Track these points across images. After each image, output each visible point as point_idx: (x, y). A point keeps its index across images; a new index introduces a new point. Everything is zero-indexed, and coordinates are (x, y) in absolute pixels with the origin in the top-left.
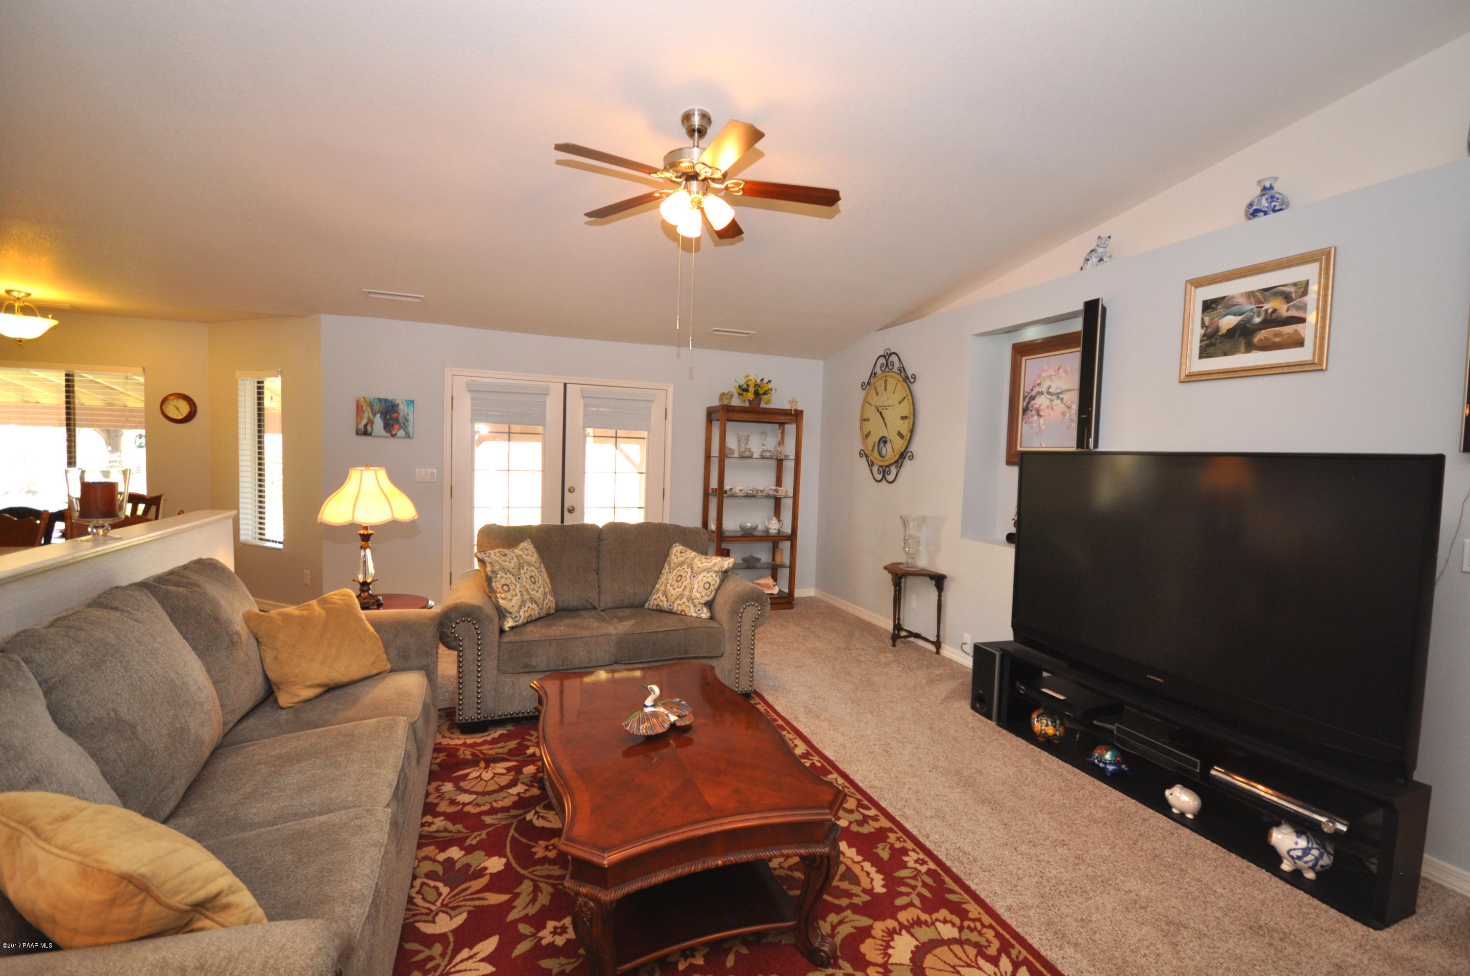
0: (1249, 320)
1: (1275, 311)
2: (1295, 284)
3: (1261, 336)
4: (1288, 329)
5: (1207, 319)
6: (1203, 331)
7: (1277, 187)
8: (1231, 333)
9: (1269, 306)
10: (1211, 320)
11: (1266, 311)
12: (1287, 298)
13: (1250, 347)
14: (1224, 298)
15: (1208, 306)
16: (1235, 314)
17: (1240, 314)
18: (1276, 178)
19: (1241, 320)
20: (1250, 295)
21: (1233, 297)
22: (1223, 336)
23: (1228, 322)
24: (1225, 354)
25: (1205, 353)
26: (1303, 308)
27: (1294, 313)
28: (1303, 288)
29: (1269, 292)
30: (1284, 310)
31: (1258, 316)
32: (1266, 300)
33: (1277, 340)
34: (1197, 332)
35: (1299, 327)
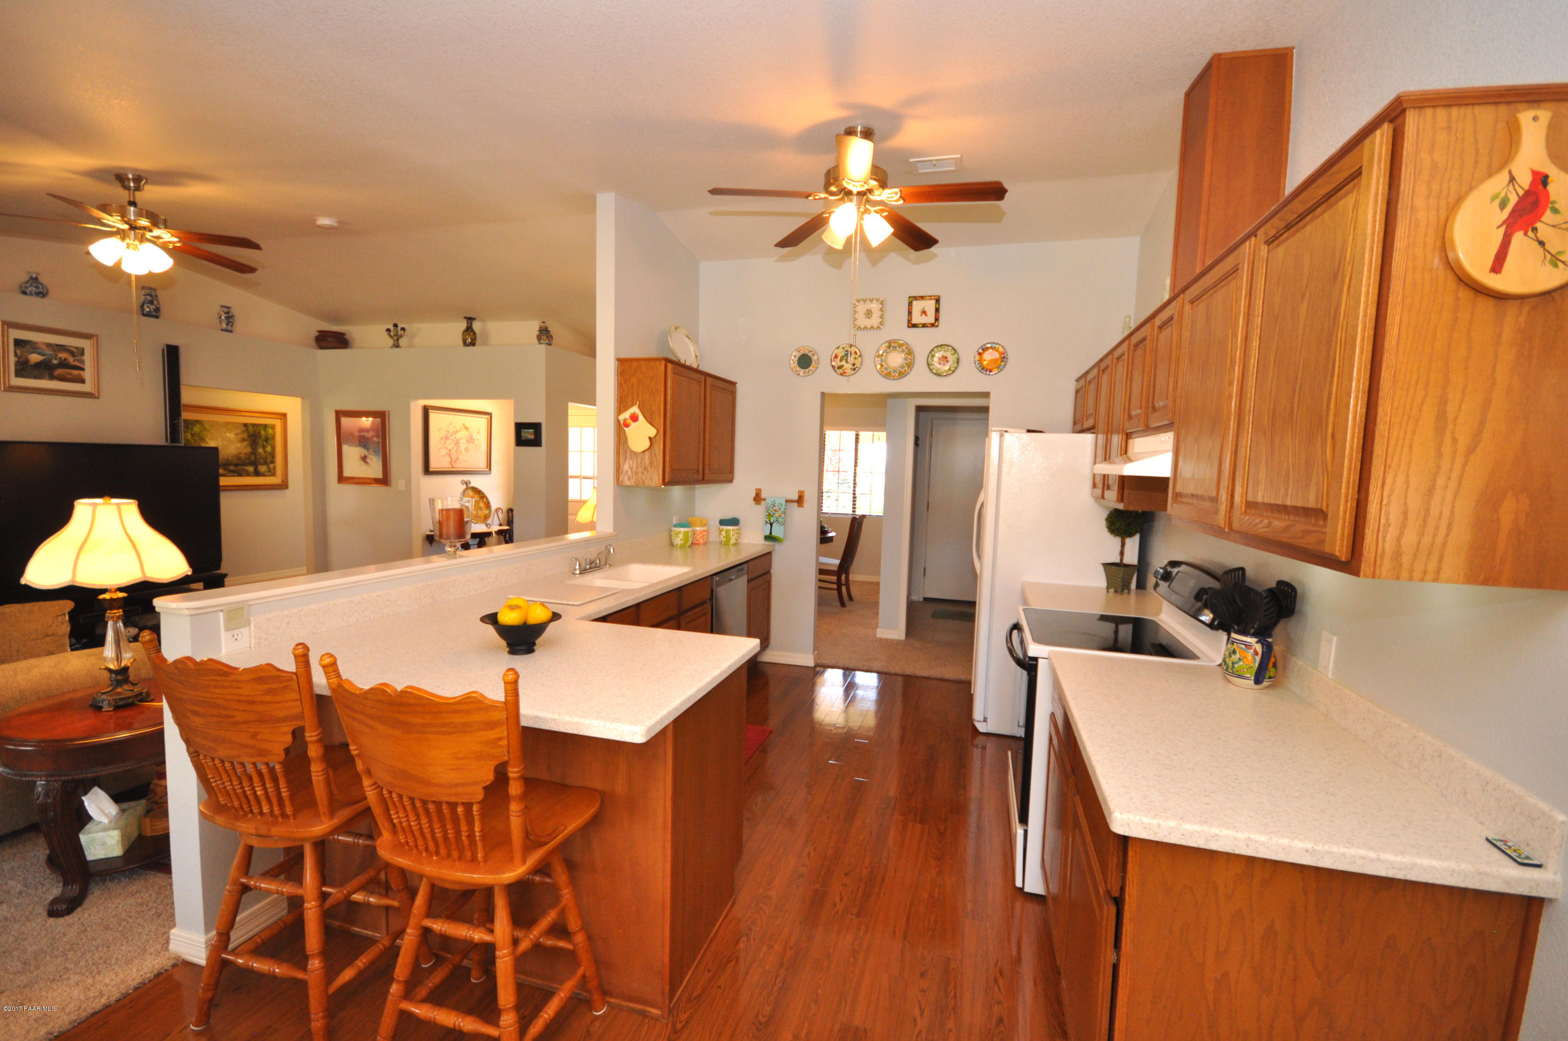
0: (50, 360)
1: (65, 359)
2: (76, 348)
3: (59, 372)
4: (75, 372)
5: (18, 352)
6: (16, 359)
7: (40, 280)
8: (38, 365)
9: (62, 355)
10: (22, 353)
11: (61, 358)
12: (73, 354)
13: (52, 377)
14: (30, 342)
15: (18, 343)
16: (40, 354)
17: (43, 355)
18: (39, 274)
19: (44, 360)
20: (49, 345)
21: (36, 343)
22: (32, 365)
23: (35, 358)
24: (35, 377)
25: (18, 374)
26: (83, 362)
27: (77, 363)
28: (82, 352)
29: (61, 348)
30: (71, 360)
31: (56, 359)
32: (60, 351)
33: (69, 376)
34: (12, 360)
35: (81, 372)
